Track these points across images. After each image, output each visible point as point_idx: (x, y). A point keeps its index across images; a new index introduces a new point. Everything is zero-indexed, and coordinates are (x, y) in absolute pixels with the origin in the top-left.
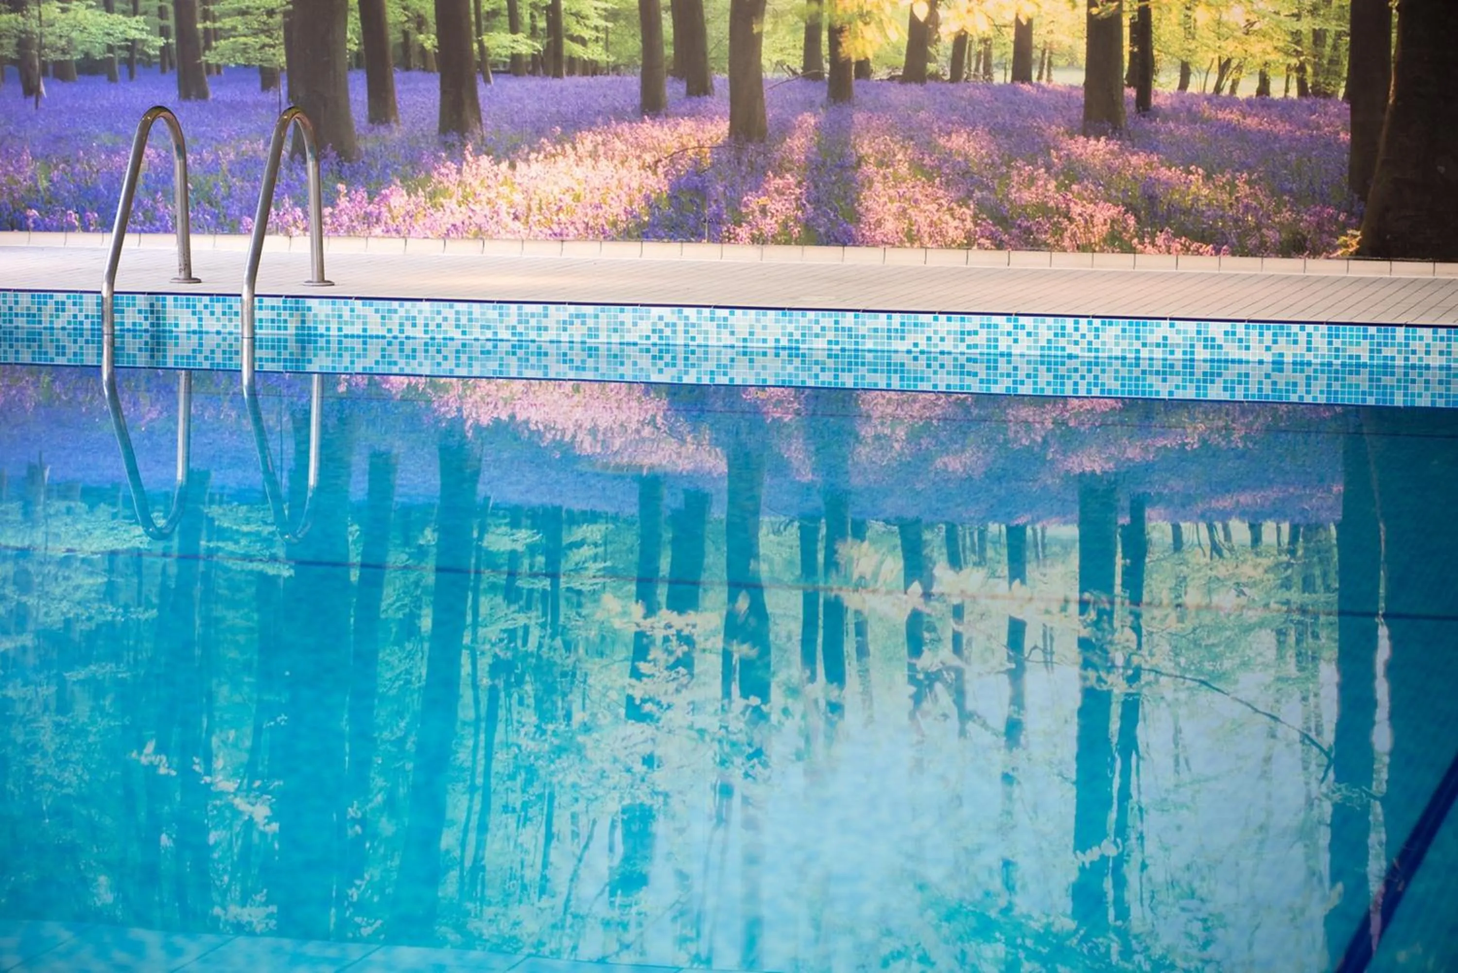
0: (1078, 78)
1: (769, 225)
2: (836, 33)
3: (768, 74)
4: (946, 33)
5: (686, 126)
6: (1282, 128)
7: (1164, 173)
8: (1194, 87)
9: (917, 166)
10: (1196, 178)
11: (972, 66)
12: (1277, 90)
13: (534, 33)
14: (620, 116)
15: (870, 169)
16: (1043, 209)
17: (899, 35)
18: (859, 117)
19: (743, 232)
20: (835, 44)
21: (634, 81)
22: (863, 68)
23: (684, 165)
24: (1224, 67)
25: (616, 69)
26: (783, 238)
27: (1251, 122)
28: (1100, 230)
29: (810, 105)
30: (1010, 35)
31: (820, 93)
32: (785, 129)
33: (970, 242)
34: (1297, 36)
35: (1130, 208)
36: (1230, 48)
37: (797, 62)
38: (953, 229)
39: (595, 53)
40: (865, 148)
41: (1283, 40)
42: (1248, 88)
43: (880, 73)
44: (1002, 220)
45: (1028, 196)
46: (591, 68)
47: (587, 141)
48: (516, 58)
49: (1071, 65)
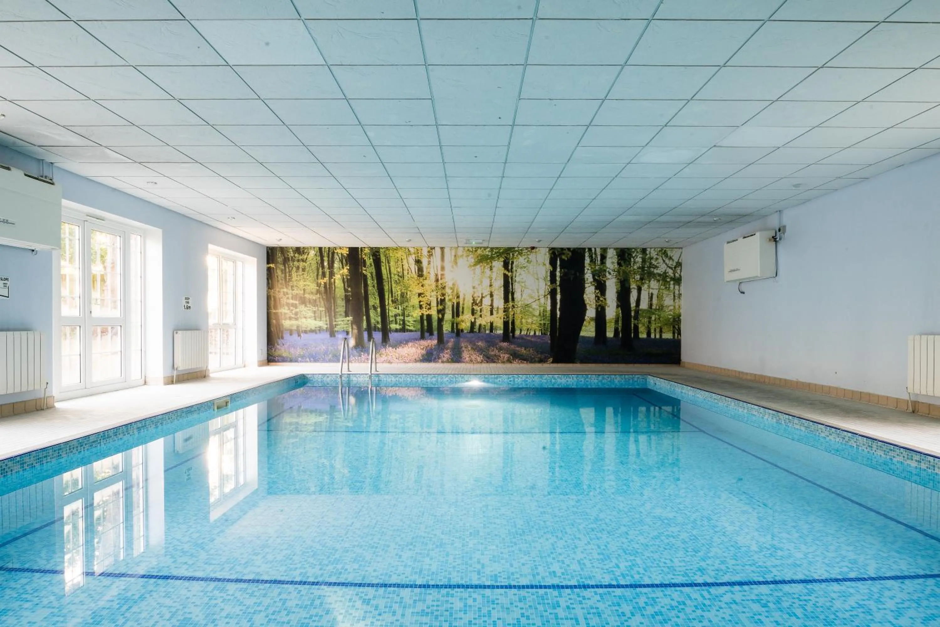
0: (501, 332)
1: (445, 359)
2: (457, 324)
3: (445, 332)
4: (477, 324)
5: (429, 341)
6: (539, 340)
7: (517, 349)
8: (522, 333)
9: (472, 348)
10: (523, 349)
11: (482, 330)
12: (537, 333)
13: (400, 324)
14: (416, 340)
15: (464, 349)
16: (495, 355)
17: (469, 324)
18: (462, 339)
19: (440, 361)
20: (457, 326)
21: (419, 333)
22: (462, 330)
23: (428, 348)
24: (528, 330)
25: (416, 331)
26: (448, 362)
27: (533, 339)
28: (506, 359)
29: (453, 338)
30: (489, 324)
31: (454, 335)
32: (448, 342)
33: (482, 362)
34: (541, 324)
35: (511, 355)
36: (529, 326)
37: (450, 329)
38: (479, 359)
39: (412, 328)
40: (463, 345)
41: (538, 325)
42: (532, 333)
43: (465, 331)
44: (488, 358)
45: (493, 353)
46: (411, 331)
47: (410, 344)
48: (396, 329)
49: (500, 330)
